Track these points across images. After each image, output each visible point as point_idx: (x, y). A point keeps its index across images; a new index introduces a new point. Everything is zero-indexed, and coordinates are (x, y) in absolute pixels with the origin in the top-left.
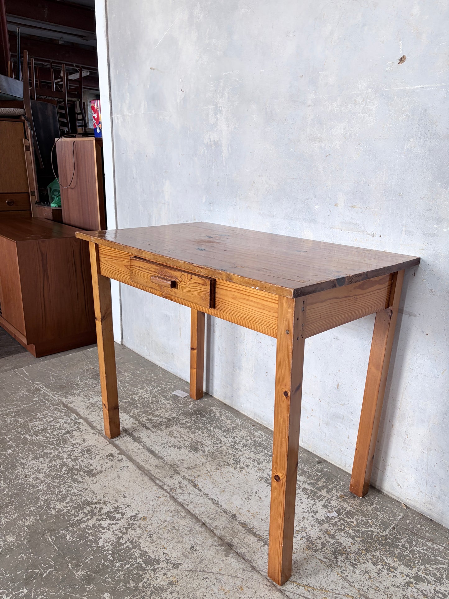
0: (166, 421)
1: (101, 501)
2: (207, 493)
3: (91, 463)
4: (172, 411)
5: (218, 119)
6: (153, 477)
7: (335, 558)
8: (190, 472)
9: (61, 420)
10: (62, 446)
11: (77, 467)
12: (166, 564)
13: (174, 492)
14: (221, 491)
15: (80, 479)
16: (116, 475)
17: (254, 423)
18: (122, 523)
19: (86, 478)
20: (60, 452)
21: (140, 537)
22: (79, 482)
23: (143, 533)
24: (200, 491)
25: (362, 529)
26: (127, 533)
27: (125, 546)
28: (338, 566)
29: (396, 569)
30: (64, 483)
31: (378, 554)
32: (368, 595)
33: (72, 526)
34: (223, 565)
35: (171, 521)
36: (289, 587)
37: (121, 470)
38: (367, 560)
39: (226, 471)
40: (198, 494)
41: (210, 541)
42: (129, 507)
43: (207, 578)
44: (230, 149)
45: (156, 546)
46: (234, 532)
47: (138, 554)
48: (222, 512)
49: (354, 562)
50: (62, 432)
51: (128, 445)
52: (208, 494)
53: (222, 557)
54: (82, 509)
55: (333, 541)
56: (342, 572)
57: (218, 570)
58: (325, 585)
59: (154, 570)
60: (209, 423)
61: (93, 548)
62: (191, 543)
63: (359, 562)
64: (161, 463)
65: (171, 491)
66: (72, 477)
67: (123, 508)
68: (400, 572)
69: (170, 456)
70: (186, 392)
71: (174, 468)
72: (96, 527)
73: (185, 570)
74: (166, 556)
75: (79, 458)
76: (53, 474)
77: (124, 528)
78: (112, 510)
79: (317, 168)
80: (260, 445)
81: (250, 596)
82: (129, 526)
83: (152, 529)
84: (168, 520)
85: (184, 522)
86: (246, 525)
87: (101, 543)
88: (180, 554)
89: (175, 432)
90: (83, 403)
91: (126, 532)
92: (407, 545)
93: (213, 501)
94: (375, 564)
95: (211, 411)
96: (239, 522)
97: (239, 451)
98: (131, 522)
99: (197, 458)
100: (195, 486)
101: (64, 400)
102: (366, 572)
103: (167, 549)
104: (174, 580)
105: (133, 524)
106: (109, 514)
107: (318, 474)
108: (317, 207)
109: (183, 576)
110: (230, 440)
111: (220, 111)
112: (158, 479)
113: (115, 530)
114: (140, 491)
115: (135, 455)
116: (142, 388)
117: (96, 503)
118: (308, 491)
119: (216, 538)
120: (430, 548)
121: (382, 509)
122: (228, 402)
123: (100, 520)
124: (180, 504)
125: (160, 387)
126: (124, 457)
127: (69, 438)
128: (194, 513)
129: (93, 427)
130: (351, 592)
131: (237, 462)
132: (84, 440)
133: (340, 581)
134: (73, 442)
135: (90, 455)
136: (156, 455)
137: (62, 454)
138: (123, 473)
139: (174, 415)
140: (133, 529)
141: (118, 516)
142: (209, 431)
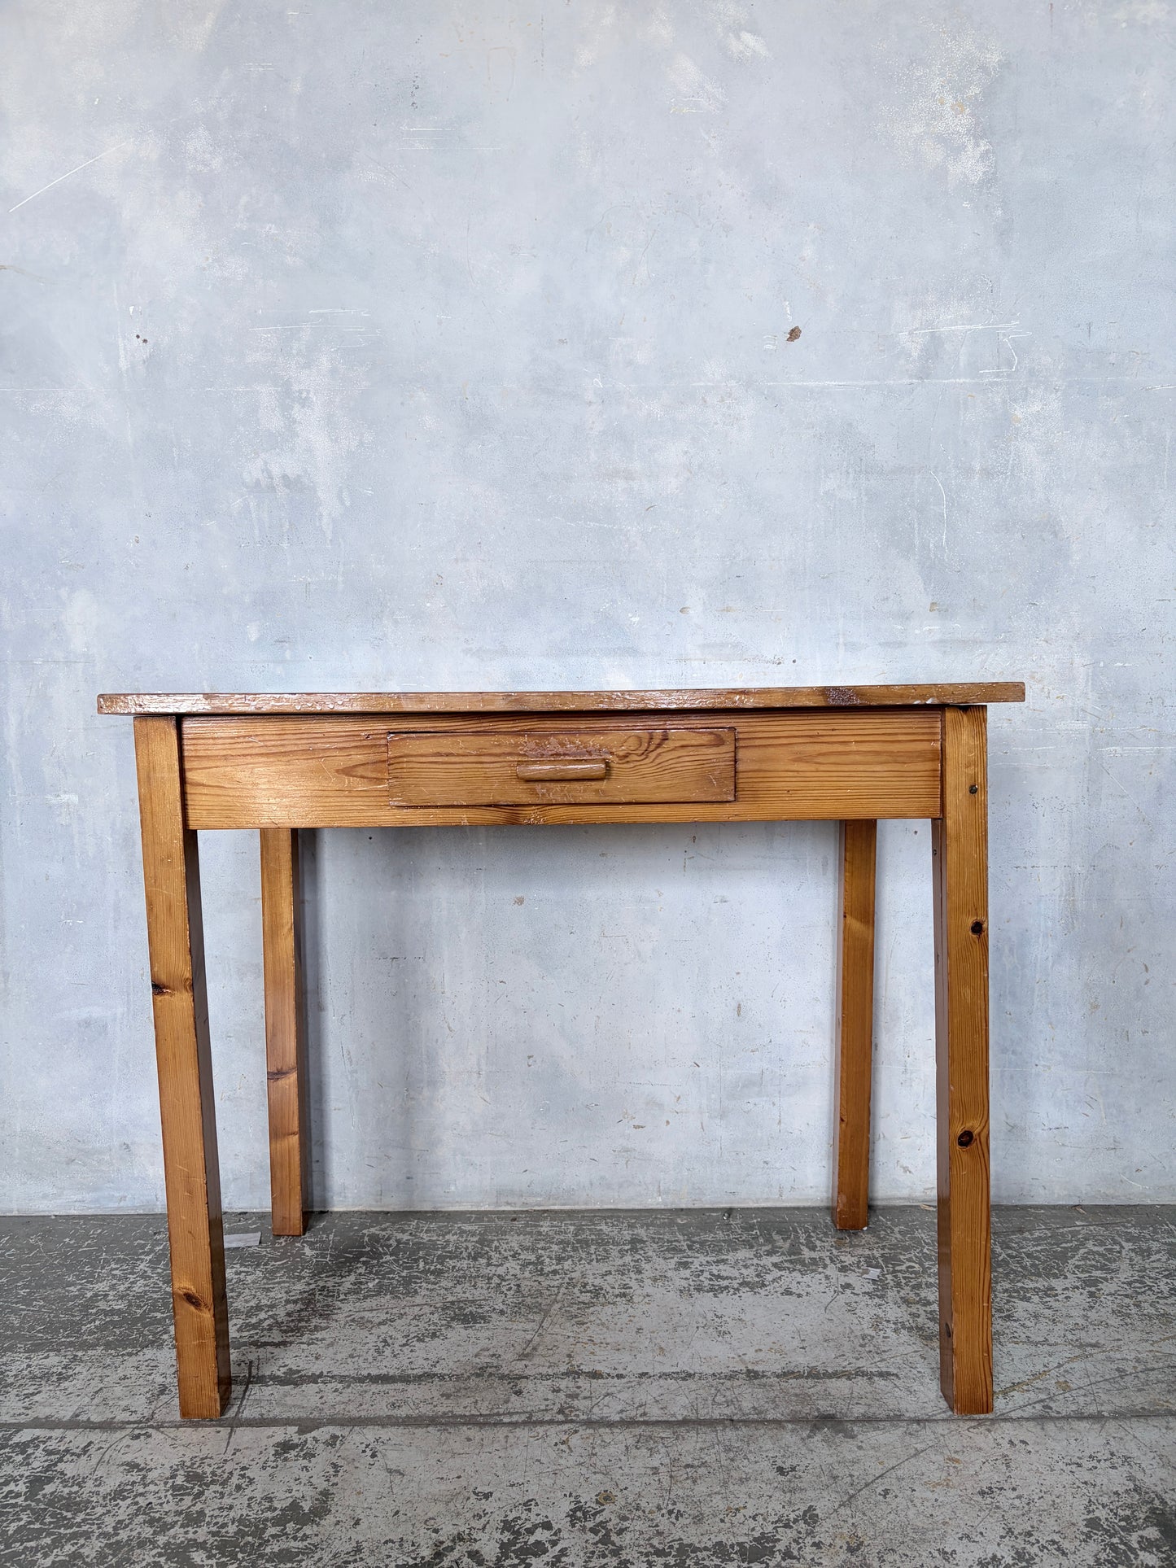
0: (299, 1306)
1: (442, 1543)
2: (640, 1372)
3: (258, 1495)
4: (279, 1283)
5: (295, 422)
6: (481, 1419)
8: (539, 1361)
10: (84, 1520)
11: (232, 1529)
12: (788, 1531)
13: (577, 1413)
14: (658, 1352)
15: (301, 1545)
17: (514, 1217)
18: (575, 1541)
19: (307, 1530)
20: (105, 1535)
21: (660, 1534)
22: (307, 1551)
23: (652, 1520)
24: (620, 1376)
26: (621, 1548)
28: (999, 1334)
29: (1052, 1288)
31: (1007, 1285)
32: (1087, 1341)
34: (872, 1453)
35: (666, 1461)
36: (999, 1404)
37: (374, 1456)
38: (1008, 1301)
39: (604, 1317)
40: (630, 1384)
41: (790, 1438)
42: (533, 1503)
43: (886, 1492)
44: (345, 495)
45: (718, 1519)
46: (796, 1395)
47: (712, 1560)
48: (722, 1381)
49: (1003, 1315)
50: (11, 1492)
51: (289, 1401)
52: (647, 1373)
53: (851, 1444)
56: (1015, 1337)
57: (880, 1467)
58: (1028, 1369)
59: (789, 1556)
60: (416, 1261)
62: (765, 1465)
63: (1008, 1310)
64: (450, 1384)
65: (566, 1416)
66: (261, 1556)
67: (524, 1516)
68: (1064, 1290)
69: (441, 1361)
71: (491, 1374)
73: (835, 1510)
74: (764, 1519)
75: (195, 1509)
77: (595, 1544)
78: (506, 1536)
79: (626, 535)
80: (586, 1243)
81: (984, 1461)
82: (600, 1534)
83: (656, 1501)
84: (656, 1464)
85: (691, 1445)
86: (793, 1373)
88: (779, 1496)
89: (367, 1315)
91: (611, 1547)
92: (1012, 1252)
93: (675, 1376)
94: (1026, 1299)
95: (375, 1239)
96: (778, 1376)
97: (566, 1274)
98: (589, 1525)
99: (506, 1329)
100: (595, 1375)
102: (1036, 1317)
103: (745, 1507)
104: (848, 1540)
105: (601, 1524)
106: (513, 1548)
107: (754, 1233)
108: (636, 619)
109: (851, 1521)
110: (512, 1264)
112: (498, 1414)
113: (586, 1562)
114: (500, 1462)
115: (350, 1407)
117: (439, 1555)
118: (786, 1265)
119: (790, 1426)
120: (1035, 1240)
122: (393, 1203)
124: (628, 1423)
125: (148, 1254)
126: (331, 1430)
127: (67, 1490)
128: (680, 1418)
129: (108, 1426)
130: (1066, 1352)
131: (597, 1292)
132: (133, 1466)
133: (1033, 1349)
134: (103, 1490)
135: (224, 1484)
136: (405, 1379)
137: (123, 1535)
138: (393, 1458)
139: (300, 1286)
140: (620, 1532)
141: (541, 1535)
142: (439, 1273)
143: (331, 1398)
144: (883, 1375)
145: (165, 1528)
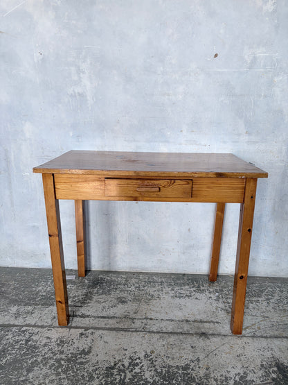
0: (85, 296)
1: (116, 361)
2: (161, 319)
3: (76, 347)
4: (80, 290)
5: (81, 78)
6: (125, 329)
8: (139, 314)
9: (7, 337)
10: (38, 351)
11: (70, 355)
12: (193, 363)
13: (147, 329)
14: (166, 314)
15: (84, 360)
16: (102, 343)
17: (134, 273)
18: (145, 363)
19: (87, 357)
20: (43, 356)
21: (164, 362)
22: (87, 362)
23: (163, 358)
24: (157, 320)
27: (164, 372)
28: (245, 313)
29: (259, 300)
30: (77, 370)
31: (248, 299)
32: (266, 316)
34: (213, 343)
35: (167, 343)
36: (244, 332)
37: (101, 338)
38: (248, 304)
39: (154, 303)
40: (159, 322)
41: (195, 338)
42: (136, 352)
43: (216, 354)
44: (94, 99)
45: (177, 359)
46: (197, 327)
47: (176, 370)
48: (180, 322)
50: (21, 343)
51: (82, 322)
52: (163, 319)
53: (208, 341)
54: (112, 374)
56: (249, 314)
57: (215, 347)
58: (251, 323)
59: (192, 370)
60: (111, 285)
62: (189, 345)
63: (248, 306)
64: (118, 320)
65: (144, 330)
66: (76, 363)
67: (134, 356)
69: (117, 313)
71: (128, 318)
72: (135, 376)
73: (204, 358)
74: (188, 360)
75: (62, 350)
76: (60, 370)
77: (150, 364)
78: (130, 361)
79: (167, 111)
80: (150, 282)
81: (239, 347)
82: (151, 361)
83: (164, 354)
84: (164, 344)
85: (172, 339)
86: (196, 321)
87: (150, 380)
88: (192, 354)
89: (100, 300)
90: (7, 317)
91: (154, 365)
92: (250, 290)
93: (169, 320)
94: (252, 303)
95: (102, 278)
96: (193, 322)
97: (145, 291)
98: (149, 359)
99: (131, 305)
100: (151, 319)
102: (254, 308)
103: (184, 356)
104: (206, 366)
105: (152, 359)
106: (132, 364)
107: (189, 281)
108: (169, 133)
109: (207, 361)
110: (133, 287)
112: (129, 328)
113: (148, 368)
114: (129, 341)
115: (96, 325)
116: (38, 286)
117: (115, 365)
118: (197, 291)
119: (195, 335)
120: (256, 286)
121: (227, 282)
123: (132, 371)
124: (158, 332)
125: (50, 280)
126: (92, 330)
127: (34, 343)
128: (170, 332)
129: (42, 327)
130: (260, 319)
131: (152, 296)
132: (48, 338)
133: (252, 317)
134: (42, 344)
135: (68, 343)
136: (108, 318)
137: (46, 356)
138: (105, 339)
139: (85, 291)
140: (156, 361)
141: (138, 361)
142: (116, 289)
143: (92, 322)
144: (217, 322)
145: (55, 354)
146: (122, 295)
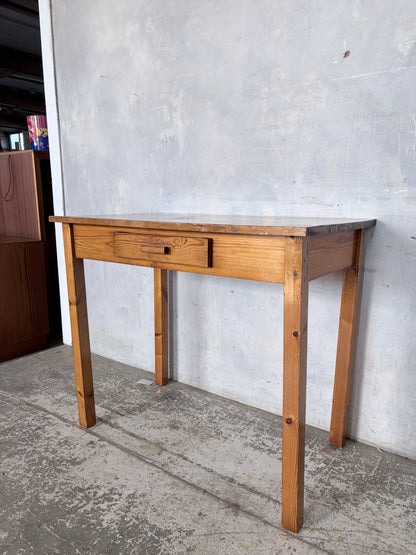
0: (139, 406)
1: (93, 486)
2: (199, 464)
3: (72, 452)
4: (142, 398)
5: (173, 117)
6: (141, 457)
7: (337, 501)
8: (176, 447)
9: (28, 418)
10: (36, 442)
11: (58, 458)
12: (178, 533)
13: (167, 467)
14: (212, 460)
15: (65, 469)
16: (102, 460)
17: (224, 400)
18: (122, 503)
19: (71, 467)
20: (35, 448)
21: (144, 513)
22: (65, 472)
23: (147, 508)
24: (192, 462)
25: (351, 474)
27: (131, 523)
28: (342, 508)
29: (392, 502)
30: (48, 475)
32: (377, 528)
33: (68, 513)
34: (235, 524)
35: (172, 493)
37: (106, 455)
38: (364, 498)
39: (211, 442)
40: (190, 466)
41: (216, 505)
42: (125, 487)
43: (224, 539)
44: (186, 143)
45: (164, 518)
46: (237, 493)
47: (147, 529)
48: (219, 478)
49: (354, 502)
50: (32, 428)
51: (106, 431)
53: (233, 518)
54: (74, 496)
55: (330, 487)
56: (347, 512)
57: (233, 530)
58: (335, 526)
60: (182, 404)
61: (98, 531)
62: (198, 510)
63: (359, 502)
64: (146, 444)
65: (163, 467)
66: (55, 468)
67: (118, 489)
68: (397, 504)
69: (152, 436)
70: (150, 380)
71: (159, 446)
72: (95, 511)
73: (200, 535)
74: (176, 526)
75: (57, 449)
76: (33, 468)
77: (125, 506)
78: (108, 492)
79: (274, 152)
80: (235, 416)
82: (130, 505)
83: (155, 504)
84: (168, 493)
86: (245, 486)
87: (105, 524)
88: (190, 521)
89: (151, 415)
90: (47, 400)
91: (128, 510)
92: (394, 481)
93: (208, 469)
94: (374, 501)
95: (179, 393)
96: (239, 485)
97: (217, 424)
98: (130, 500)
99: (180, 434)
100: (186, 459)
101: (26, 399)
102: (368, 509)
103: (176, 519)
104: (192, 546)
105: (134, 502)
106: (106, 496)
108: (276, 186)
109: (200, 541)
110: (206, 415)
111: (175, 110)
112: (147, 458)
113: (117, 510)
114: (131, 471)
115: (116, 439)
116: (105, 381)
117: (88, 488)
119: (221, 502)
121: (362, 455)
122: (194, 384)
123: (97, 504)
124: (176, 477)
125: (123, 378)
126: (106, 443)
127: (41, 433)
128: (192, 483)
129: (65, 420)
130: (361, 527)
131: (219, 433)
132: (58, 433)
133: (348, 520)
134: (47, 436)
135: (69, 446)
136: (137, 437)
137: (38, 449)
138: (109, 457)
139: (145, 401)
140: (135, 507)
141: (116, 497)
142: (183, 410)
143: (116, 434)
144: (276, 502)
145: (47, 451)
146: (183, 419)
